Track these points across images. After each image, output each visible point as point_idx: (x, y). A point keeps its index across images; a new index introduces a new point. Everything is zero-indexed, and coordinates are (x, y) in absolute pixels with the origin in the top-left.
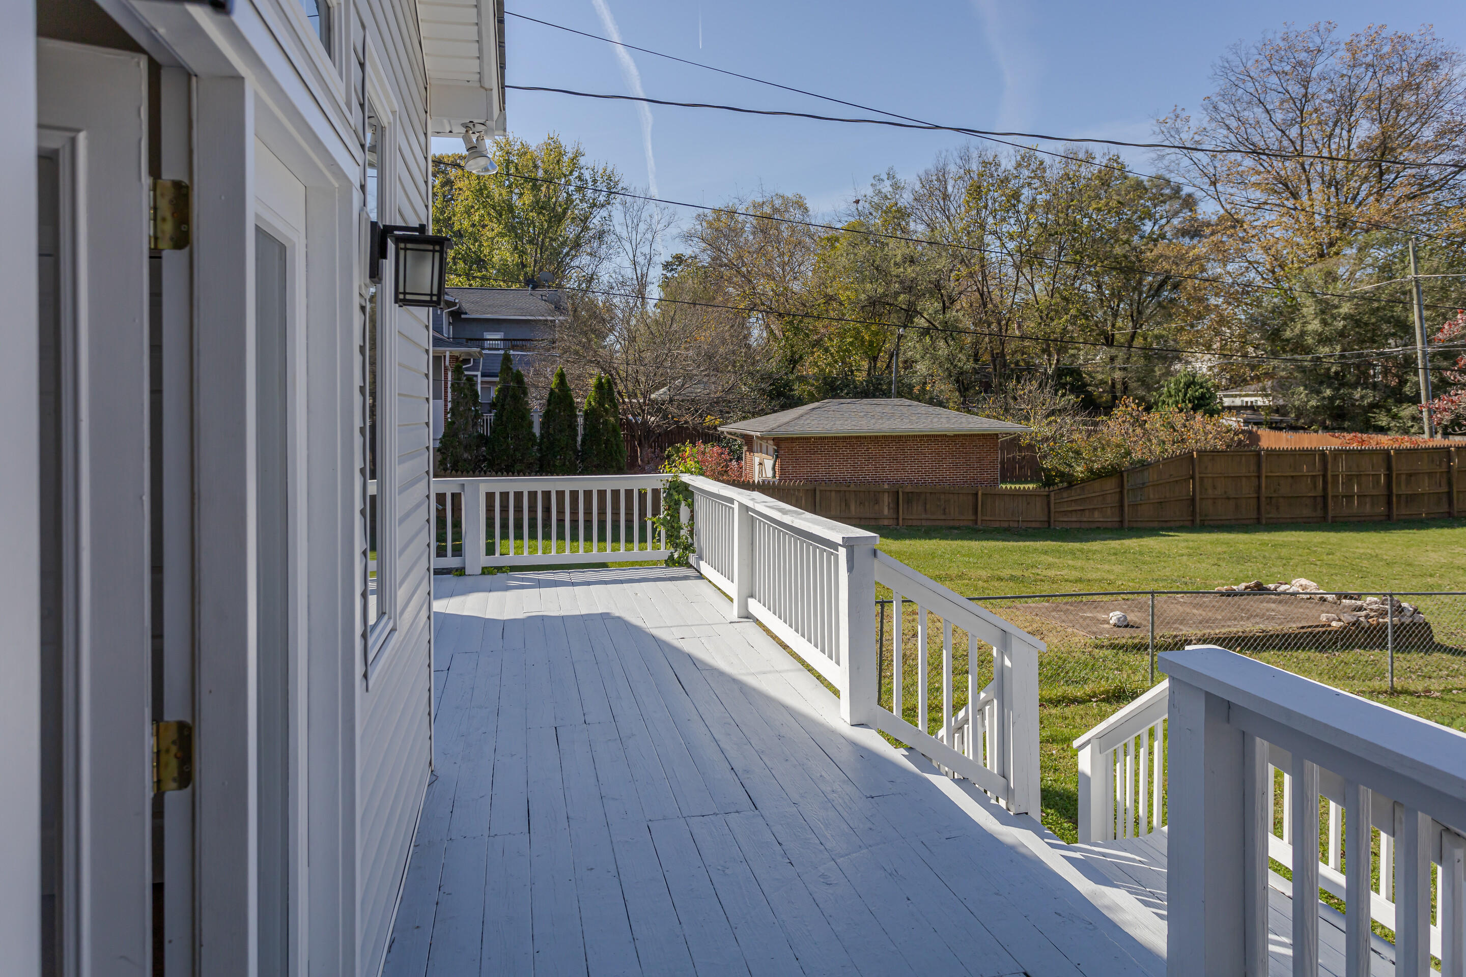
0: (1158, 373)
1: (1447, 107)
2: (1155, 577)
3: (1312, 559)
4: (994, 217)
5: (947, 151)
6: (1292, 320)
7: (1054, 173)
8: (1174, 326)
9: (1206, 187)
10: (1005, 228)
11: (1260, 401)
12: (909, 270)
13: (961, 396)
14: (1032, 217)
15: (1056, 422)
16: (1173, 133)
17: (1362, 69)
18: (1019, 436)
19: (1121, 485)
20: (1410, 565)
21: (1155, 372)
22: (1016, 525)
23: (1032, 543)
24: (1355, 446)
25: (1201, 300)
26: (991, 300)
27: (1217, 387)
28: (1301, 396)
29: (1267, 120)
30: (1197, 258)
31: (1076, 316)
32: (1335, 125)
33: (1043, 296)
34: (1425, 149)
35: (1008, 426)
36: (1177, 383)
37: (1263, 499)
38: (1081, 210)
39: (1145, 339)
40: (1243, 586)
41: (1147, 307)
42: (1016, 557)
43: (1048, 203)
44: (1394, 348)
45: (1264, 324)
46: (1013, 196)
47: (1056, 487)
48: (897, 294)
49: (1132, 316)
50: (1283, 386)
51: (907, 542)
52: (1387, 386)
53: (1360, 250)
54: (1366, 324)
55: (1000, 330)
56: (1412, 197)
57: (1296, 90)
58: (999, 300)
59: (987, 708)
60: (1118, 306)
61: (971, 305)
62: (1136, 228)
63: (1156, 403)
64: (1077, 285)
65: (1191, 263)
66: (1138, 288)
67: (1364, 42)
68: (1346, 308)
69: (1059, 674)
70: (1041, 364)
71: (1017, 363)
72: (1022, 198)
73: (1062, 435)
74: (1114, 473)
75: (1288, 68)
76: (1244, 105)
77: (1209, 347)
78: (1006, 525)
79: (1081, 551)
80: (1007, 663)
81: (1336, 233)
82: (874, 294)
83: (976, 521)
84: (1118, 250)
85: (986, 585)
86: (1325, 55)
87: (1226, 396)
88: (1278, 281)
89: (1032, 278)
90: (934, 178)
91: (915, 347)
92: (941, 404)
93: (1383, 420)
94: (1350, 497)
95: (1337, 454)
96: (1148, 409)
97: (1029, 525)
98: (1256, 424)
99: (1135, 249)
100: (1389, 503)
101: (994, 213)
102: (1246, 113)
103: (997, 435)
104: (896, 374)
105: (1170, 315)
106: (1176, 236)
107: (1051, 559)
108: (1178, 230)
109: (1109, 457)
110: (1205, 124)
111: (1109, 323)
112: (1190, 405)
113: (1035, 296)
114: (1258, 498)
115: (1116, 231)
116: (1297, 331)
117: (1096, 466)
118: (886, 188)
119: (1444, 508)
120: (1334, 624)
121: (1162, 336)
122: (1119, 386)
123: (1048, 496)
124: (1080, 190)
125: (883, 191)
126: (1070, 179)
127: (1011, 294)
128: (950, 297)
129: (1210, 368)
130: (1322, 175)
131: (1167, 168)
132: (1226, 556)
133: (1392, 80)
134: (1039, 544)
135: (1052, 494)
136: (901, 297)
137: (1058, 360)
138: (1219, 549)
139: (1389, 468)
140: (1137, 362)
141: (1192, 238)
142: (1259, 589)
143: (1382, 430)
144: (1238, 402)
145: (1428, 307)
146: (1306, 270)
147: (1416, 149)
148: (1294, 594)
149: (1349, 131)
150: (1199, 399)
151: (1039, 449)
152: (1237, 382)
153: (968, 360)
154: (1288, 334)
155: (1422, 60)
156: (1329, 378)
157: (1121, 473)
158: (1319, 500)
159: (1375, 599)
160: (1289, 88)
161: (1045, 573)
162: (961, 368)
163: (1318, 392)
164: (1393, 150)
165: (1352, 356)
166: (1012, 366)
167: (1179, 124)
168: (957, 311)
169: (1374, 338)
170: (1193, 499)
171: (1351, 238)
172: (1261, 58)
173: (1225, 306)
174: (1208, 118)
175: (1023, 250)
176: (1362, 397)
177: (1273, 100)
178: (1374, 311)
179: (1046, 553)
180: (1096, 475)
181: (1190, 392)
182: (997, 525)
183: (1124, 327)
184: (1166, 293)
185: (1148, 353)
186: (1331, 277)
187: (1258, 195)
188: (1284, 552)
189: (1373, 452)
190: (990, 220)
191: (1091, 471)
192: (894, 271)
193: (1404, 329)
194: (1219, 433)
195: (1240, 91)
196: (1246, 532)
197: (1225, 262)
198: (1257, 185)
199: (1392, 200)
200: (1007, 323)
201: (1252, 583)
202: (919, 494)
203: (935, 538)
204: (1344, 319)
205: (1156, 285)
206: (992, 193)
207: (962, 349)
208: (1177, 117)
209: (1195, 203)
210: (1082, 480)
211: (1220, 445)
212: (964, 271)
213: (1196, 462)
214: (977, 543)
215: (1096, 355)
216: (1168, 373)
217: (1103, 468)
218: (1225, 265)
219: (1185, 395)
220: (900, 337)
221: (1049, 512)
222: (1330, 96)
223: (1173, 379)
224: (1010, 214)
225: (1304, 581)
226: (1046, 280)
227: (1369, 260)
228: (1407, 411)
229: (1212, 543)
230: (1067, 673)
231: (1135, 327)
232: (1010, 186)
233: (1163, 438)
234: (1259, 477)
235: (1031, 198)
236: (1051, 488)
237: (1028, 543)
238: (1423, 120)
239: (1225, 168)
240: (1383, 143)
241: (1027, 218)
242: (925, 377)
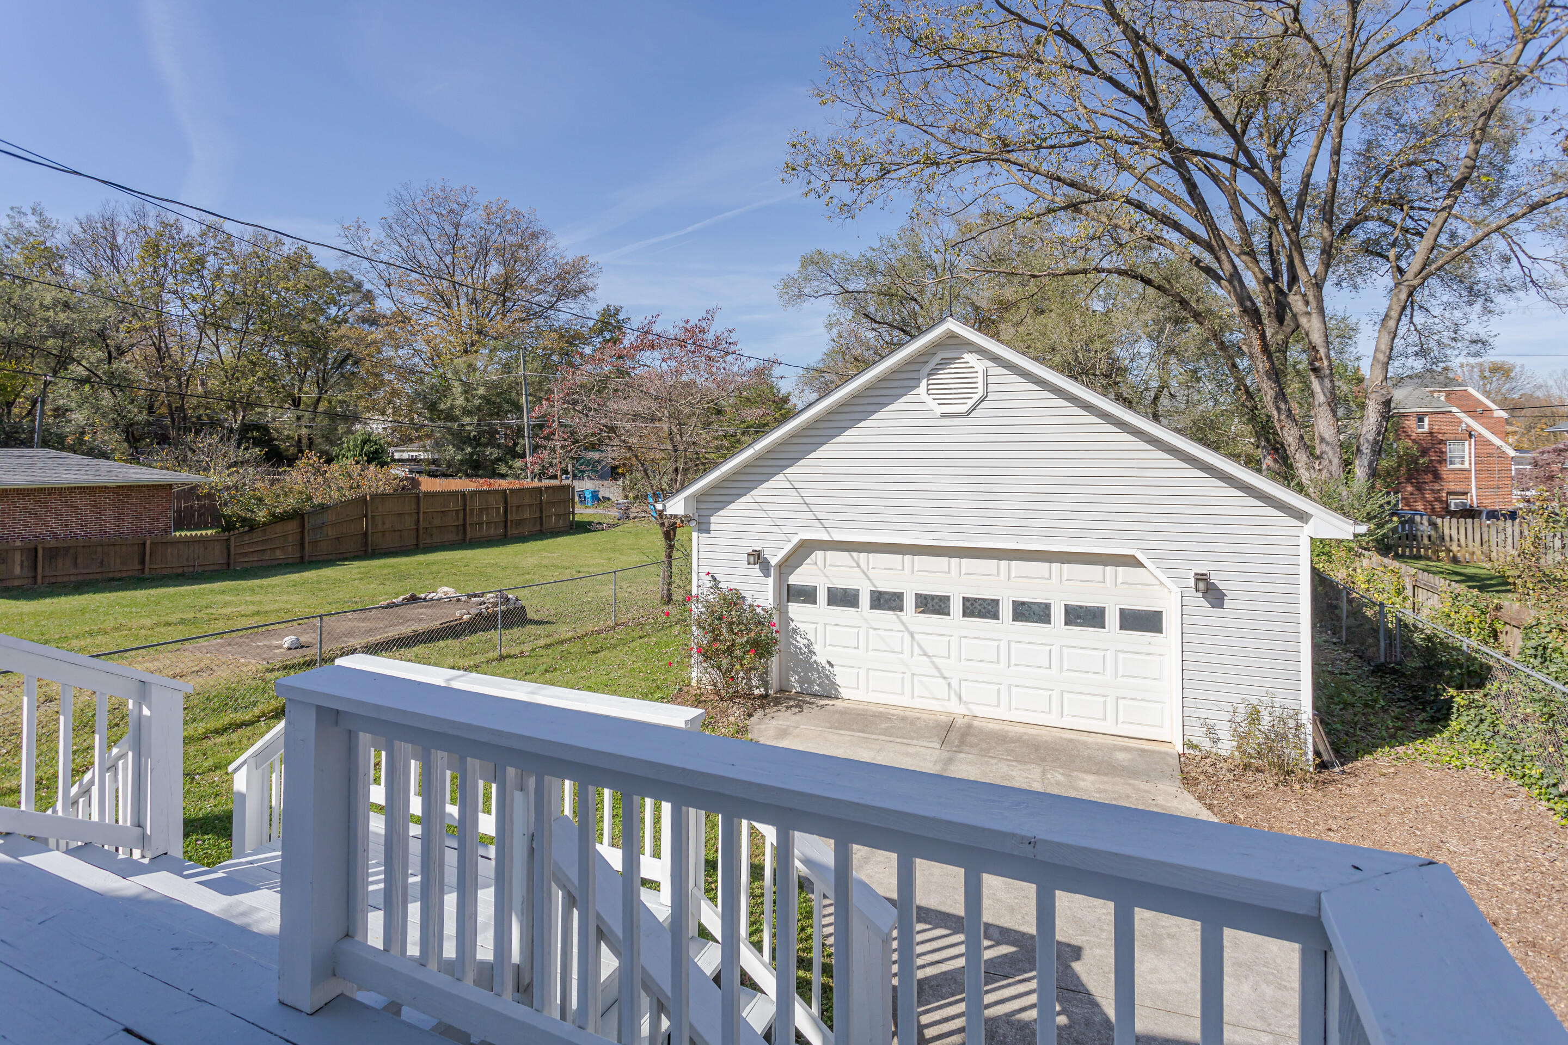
0: (340, 431)
1: (543, 265)
2: (329, 601)
3: (454, 571)
4: (175, 277)
5: (116, 202)
6: (445, 396)
7: (241, 249)
8: (354, 394)
9: (382, 288)
10: (188, 290)
11: (422, 455)
12: (62, 316)
13: (131, 447)
14: (218, 285)
15: (238, 472)
16: (355, 239)
17: (494, 227)
18: (198, 486)
19: (303, 526)
20: (516, 568)
21: (337, 430)
22: (191, 569)
23: (208, 585)
24: (485, 488)
25: (377, 375)
26: (170, 355)
27: (389, 444)
28: (450, 452)
29: (429, 247)
30: (375, 342)
31: (262, 379)
32: (476, 261)
33: (228, 358)
34: (531, 290)
35: (185, 476)
36: (355, 440)
37: (421, 531)
38: (270, 286)
39: (330, 403)
40: (401, 598)
41: (331, 377)
42: (188, 601)
43: (235, 275)
44: (511, 420)
45: (425, 397)
46: (196, 261)
47: (236, 532)
48: (44, 338)
49: (318, 383)
50: (438, 445)
51: (48, 601)
52: (507, 446)
53: (491, 351)
54: (494, 403)
55: (180, 385)
56: (522, 320)
57: (450, 230)
58: (179, 356)
59: (120, 762)
60: (305, 373)
61: (146, 359)
62: (322, 311)
63: (337, 457)
64: (265, 351)
65: (369, 345)
66: (324, 359)
67: (494, 209)
68: (481, 391)
69: (227, 704)
70: (227, 419)
71: (199, 418)
72: (207, 265)
73: (245, 485)
74: (297, 516)
75: (444, 212)
76: (413, 231)
77: (383, 413)
78: (180, 571)
79: (261, 587)
80: (146, 712)
81: (475, 337)
82: (9, 334)
83: (143, 570)
84: (305, 326)
85: (149, 632)
86: (470, 210)
87: (396, 451)
88: (436, 367)
89: (217, 340)
90: (99, 225)
91: (68, 395)
92: (105, 455)
93: (503, 470)
94: (481, 524)
95: (474, 493)
96: (329, 461)
97: (206, 568)
98: (418, 472)
99: (321, 327)
100: (506, 527)
101: (175, 274)
102: (414, 238)
103: (171, 485)
104: (41, 422)
105: (352, 386)
106: (357, 322)
107: (228, 598)
108: (359, 318)
109: (290, 503)
110: (382, 238)
111: (297, 388)
112: (365, 458)
113: (220, 357)
114: (417, 530)
115: (303, 310)
116: (448, 404)
117: (278, 510)
118: (31, 222)
119: (538, 528)
120: (465, 617)
121: (345, 402)
122: (304, 441)
123: (228, 540)
124: (269, 269)
125: (27, 225)
126: (259, 257)
127: (194, 352)
128: (118, 349)
129: (385, 429)
130: (467, 295)
131: (350, 266)
132: (391, 576)
133: (511, 239)
134: (217, 586)
135: (233, 538)
136: (50, 342)
137: (244, 417)
138: (386, 571)
139: (506, 503)
140: (322, 422)
141: (371, 325)
142: (414, 599)
143: (503, 476)
144: (405, 456)
145: (531, 395)
146: (456, 361)
147: (525, 288)
148: (439, 599)
149: (485, 267)
150: (373, 453)
151: (220, 497)
152: (406, 440)
153: (140, 412)
154: (442, 406)
155: (530, 231)
156: (470, 439)
157: (302, 516)
158: (461, 528)
159: (491, 595)
160: (445, 227)
161: (220, 611)
162: (131, 419)
163: (463, 450)
164: (512, 286)
165: (485, 425)
166: (194, 420)
167: (360, 232)
168: (127, 363)
169: (498, 412)
170: (366, 534)
171: (485, 342)
172: (425, 199)
173: (396, 382)
174: (384, 234)
175: (208, 313)
176: (491, 454)
177: (434, 233)
178: (499, 395)
179: (223, 592)
180: (277, 519)
181: (366, 448)
182: (169, 571)
183: (309, 392)
184: (348, 367)
185: (332, 415)
186: (472, 368)
187: (421, 301)
188: (434, 568)
189: (496, 491)
190: (170, 280)
191: (273, 515)
192: (41, 314)
193: (518, 407)
194: (387, 480)
195: (409, 220)
196: (407, 556)
197: (397, 347)
198: (422, 293)
199: (511, 320)
200: (188, 380)
201: (408, 596)
202: (67, 549)
203: (88, 592)
204: (480, 398)
205: (340, 359)
206: (172, 254)
207: (133, 401)
208: (359, 227)
209: (374, 299)
210: (264, 524)
211: (388, 490)
212: (137, 325)
213: (369, 504)
214: (143, 592)
215: (283, 414)
216: (349, 432)
217: (285, 512)
218: (397, 351)
219: (362, 450)
220: (46, 384)
221: (229, 555)
222: (473, 240)
223: (352, 437)
224: (193, 278)
225: (446, 589)
226: (233, 344)
227: (497, 359)
228: (518, 463)
229: (380, 567)
230: (236, 701)
231: (320, 392)
232: (194, 251)
233: (342, 485)
234: (418, 513)
235: (217, 267)
236: (232, 533)
237: (203, 586)
238: (531, 270)
239: (397, 276)
240: (506, 281)
241: (213, 285)
242: (83, 427)
